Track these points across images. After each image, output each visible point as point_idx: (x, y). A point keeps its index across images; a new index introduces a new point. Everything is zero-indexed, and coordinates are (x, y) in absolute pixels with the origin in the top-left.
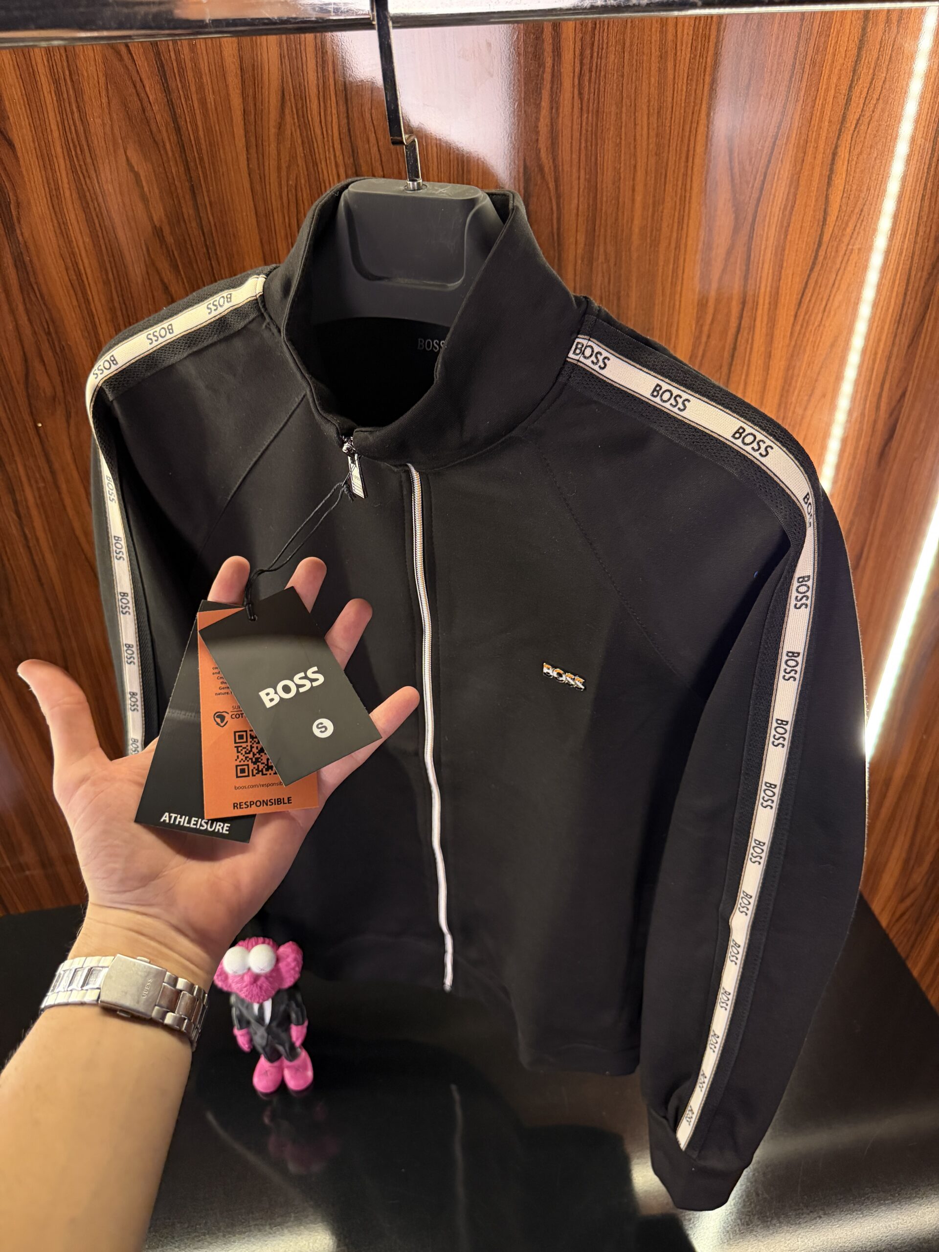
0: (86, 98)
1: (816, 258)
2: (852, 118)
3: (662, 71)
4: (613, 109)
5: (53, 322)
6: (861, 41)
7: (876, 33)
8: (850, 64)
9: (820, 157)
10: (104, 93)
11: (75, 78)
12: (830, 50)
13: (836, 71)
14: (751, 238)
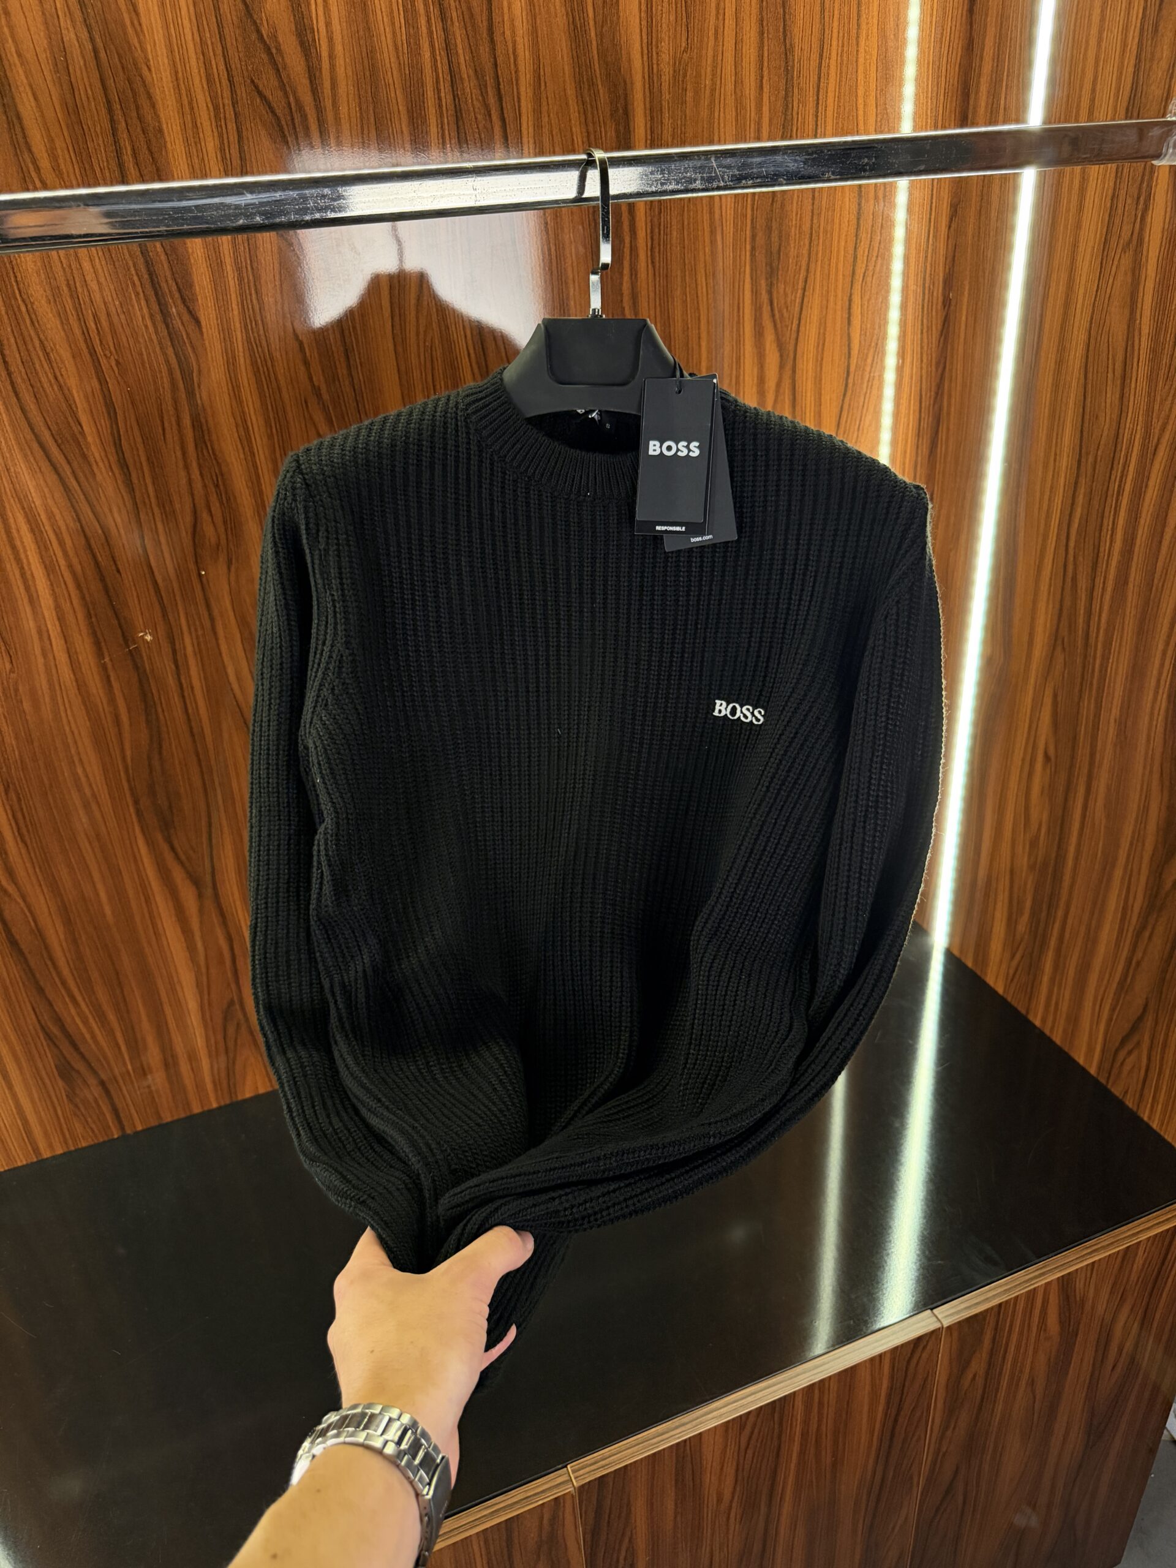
0: (263, 281)
1: (846, 385)
2: (860, 272)
3: (713, 242)
4: (679, 273)
5: (222, 475)
6: (859, 213)
7: (869, 207)
8: (853, 231)
9: (839, 303)
10: (277, 278)
11: (255, 265)
12: (837, 221)
13: (843, 237)
14: (794, 371)
